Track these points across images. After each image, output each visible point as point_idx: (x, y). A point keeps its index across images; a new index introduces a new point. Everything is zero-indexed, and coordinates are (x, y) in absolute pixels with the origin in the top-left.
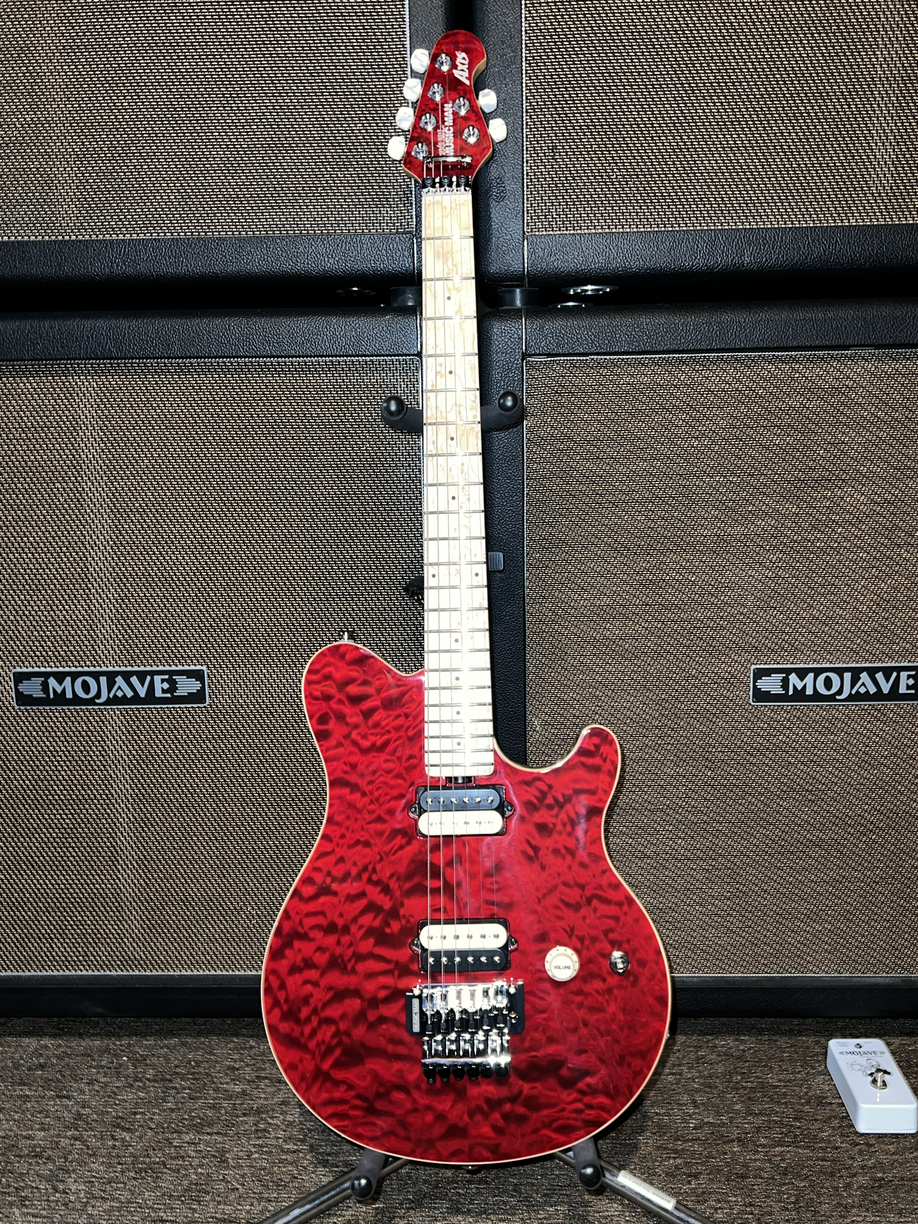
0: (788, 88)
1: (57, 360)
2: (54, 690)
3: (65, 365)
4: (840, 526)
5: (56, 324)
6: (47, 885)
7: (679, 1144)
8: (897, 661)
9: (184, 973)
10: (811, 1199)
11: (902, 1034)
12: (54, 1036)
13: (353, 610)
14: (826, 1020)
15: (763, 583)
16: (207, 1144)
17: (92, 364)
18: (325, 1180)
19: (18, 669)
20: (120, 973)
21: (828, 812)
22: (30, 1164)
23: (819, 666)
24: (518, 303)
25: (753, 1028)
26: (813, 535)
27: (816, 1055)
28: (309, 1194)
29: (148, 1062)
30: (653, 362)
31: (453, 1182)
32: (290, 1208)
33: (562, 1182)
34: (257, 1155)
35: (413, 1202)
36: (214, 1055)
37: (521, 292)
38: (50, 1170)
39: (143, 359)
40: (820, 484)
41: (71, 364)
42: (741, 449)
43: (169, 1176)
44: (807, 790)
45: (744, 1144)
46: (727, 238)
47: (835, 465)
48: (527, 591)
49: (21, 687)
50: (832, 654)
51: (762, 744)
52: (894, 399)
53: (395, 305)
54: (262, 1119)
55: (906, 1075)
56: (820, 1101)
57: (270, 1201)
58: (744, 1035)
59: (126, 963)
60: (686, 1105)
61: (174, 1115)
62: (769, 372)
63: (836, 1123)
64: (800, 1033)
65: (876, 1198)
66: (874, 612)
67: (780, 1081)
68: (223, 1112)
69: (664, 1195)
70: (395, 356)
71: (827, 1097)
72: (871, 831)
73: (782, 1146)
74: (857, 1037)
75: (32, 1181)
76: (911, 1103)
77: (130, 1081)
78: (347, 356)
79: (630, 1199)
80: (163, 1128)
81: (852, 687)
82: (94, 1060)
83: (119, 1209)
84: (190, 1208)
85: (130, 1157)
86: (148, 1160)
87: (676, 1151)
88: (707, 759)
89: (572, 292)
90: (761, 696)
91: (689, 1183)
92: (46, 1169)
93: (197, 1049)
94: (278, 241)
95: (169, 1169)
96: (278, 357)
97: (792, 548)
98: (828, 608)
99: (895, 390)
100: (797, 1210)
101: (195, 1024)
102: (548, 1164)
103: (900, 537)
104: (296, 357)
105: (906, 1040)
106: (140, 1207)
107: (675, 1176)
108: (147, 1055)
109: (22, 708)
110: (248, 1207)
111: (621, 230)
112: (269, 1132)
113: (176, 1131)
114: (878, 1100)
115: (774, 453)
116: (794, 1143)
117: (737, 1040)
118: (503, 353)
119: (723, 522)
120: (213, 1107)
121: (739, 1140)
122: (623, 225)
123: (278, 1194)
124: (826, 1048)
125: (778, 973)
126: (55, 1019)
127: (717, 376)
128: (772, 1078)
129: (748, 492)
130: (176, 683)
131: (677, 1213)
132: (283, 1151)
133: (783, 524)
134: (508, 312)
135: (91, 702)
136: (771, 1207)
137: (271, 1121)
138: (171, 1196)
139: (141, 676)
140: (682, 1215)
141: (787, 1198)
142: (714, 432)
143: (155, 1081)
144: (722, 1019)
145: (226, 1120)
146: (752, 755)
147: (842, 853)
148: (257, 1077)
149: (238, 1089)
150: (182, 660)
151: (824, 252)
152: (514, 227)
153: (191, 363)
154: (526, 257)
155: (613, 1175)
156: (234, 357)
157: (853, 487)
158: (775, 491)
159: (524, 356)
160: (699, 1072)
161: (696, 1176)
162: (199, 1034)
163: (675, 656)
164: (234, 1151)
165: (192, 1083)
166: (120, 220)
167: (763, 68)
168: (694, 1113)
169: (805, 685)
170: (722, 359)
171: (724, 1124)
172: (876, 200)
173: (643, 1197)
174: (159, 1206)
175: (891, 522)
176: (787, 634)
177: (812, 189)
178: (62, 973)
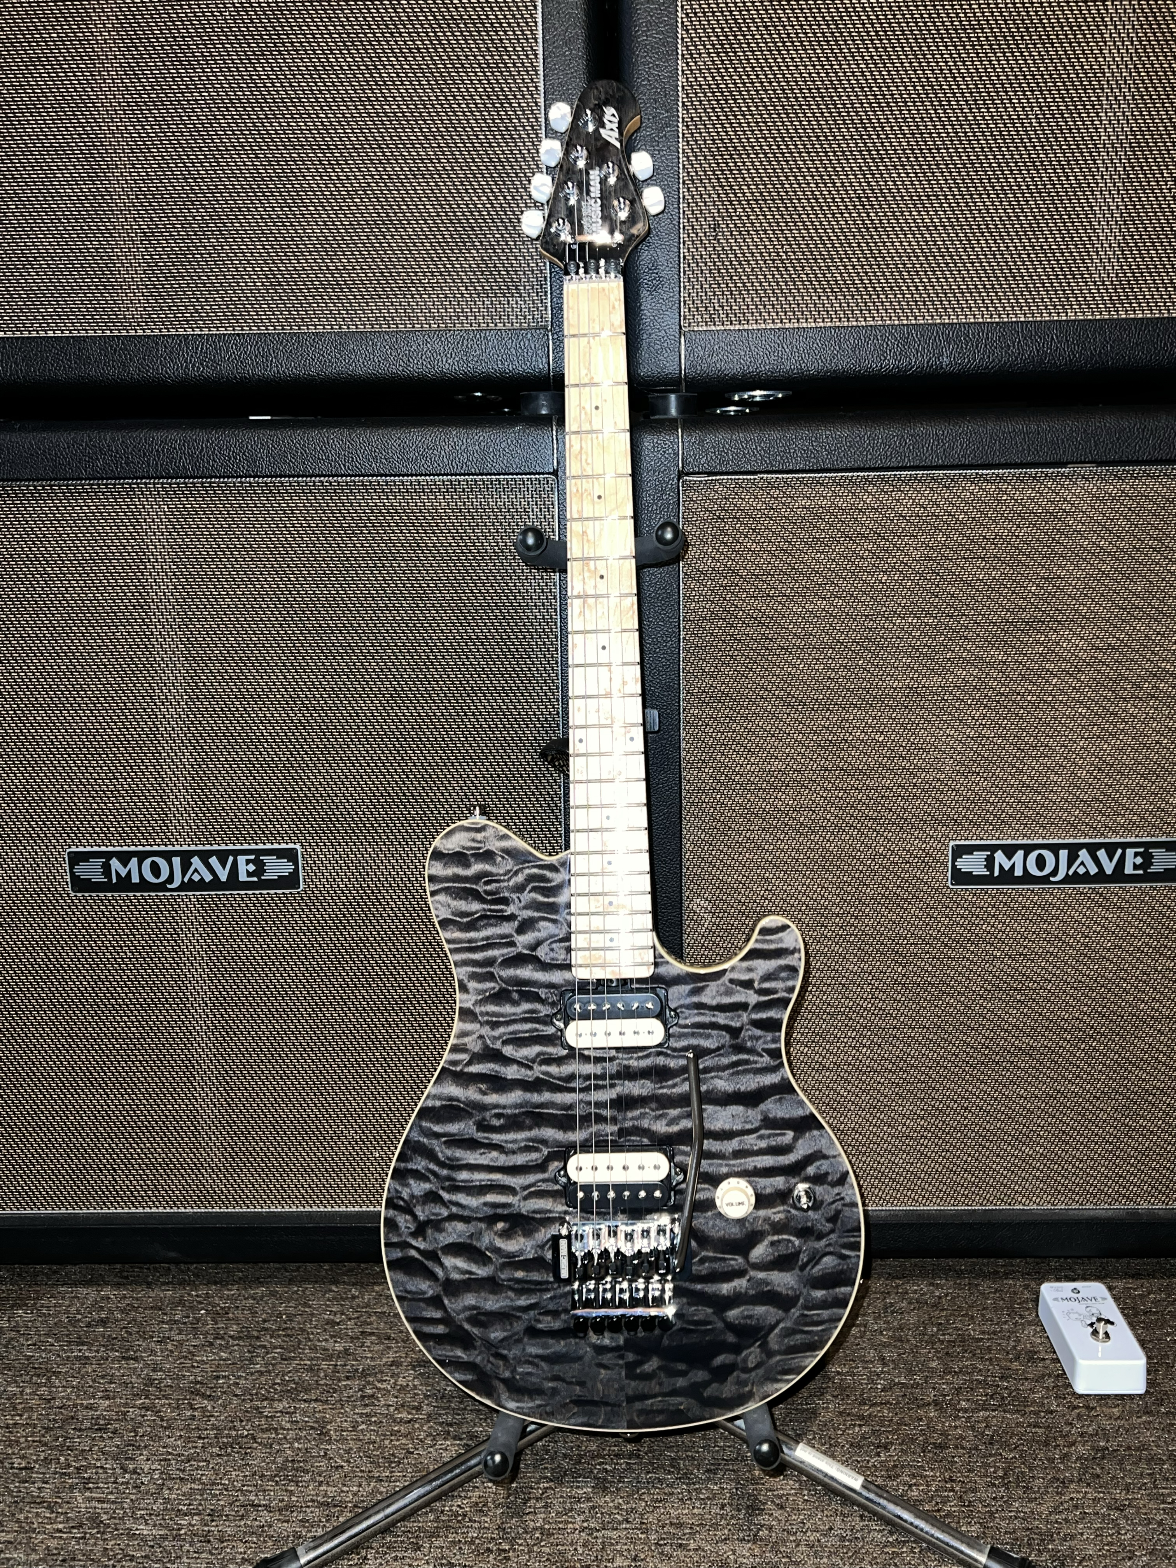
0: (995, 156)
1: (120, 479)
2: (117, 872)
3: (130, 484)
4: (1055, 676)
5: (119, 436)
6: (109, 1106)
7: (866, 1410)
8: (1121, 836)
9: (273, 1209)
10: (1022, 1473)
11: (1127, 1275)
12: (117, 1286)
13: (476, 777)
14: (1038, 1260)
15: (964, 744)
16: (304, 1413)
17: (162, 484)
18: (446, 1457)
19: (74, 849)
20: (196, 1210)
21: (1040, 1014)
22: (94, 1439)
23: (1030, 842)
24: (673, 412)
25: (950, 1270)
26: (1023, 686)
27: (1026, 1301)
28: (429, 1473)
29: (231, 1315)
30: (834, 481)
31: (599, 1456)
32: (407, 1489)
33: (729, 1454)
34: (363, 1426)
35: (551, 1480)
36: (310, 1307)
37: (678, 399)
38: (118, 1446)
39: (224, 477)
40: (1031, 626)
41: (137, 484)
42: (938, 586)
43: (259, 1452)
44: (1016, 989)
45: (942, 1408)
46: (922, 336)
47: (1049, 603)
48: (683, 754)
49: (77, 870)
50: (1045, 828)
51: (962, 935)
52: (1120, 526)
53: (527, 413)
54: (369, 1383)
55: (1132, 1326)
56: (1031, 1356)
57: (381, 1480)
58: (941, 1278)
59: (204, 1197)
60: (872, 1362)
61: (263, 1379)
62: (972, 493)
63: (1050, 1382)
64: (1006, 1275)
65: (1098, 1471)
66: (1095, 777)
67: (983, 1333)
68: (322, 1375)
69: (847, 1470)
70: (526, 474)
71: (1039, 1352)
72: (1091, 1037)
73: (986, 1410)
74: (1074, 1280)
75: (97, 1460)
76: (1139, 1359)
77: (210, 1338)
78: (469, 475)
79: (810, 1476)
80: (251, 1395)
81: (1069, 867)
82: (166, 1314)
83: (202, 1492)
84: (286, 1490)
85: (212, 1429)
86: (234, 1433)
87: (862, 1418)
88: (897, 952)
89: (736, 398)
90: (960, 877)
91: (878, 1454)
92: (112, 1445)
93: (290, 1299)
94: (387, 337)
95: (260, 1444)
96: (386, 476)
97: (998, 702)
98: (1041, 773)
99: (1121, 515)
100: (1006, 1486)
101: (286, 1270)
102: (711, 1434)
103: (1126, 689)
104: (408, 475)
105: (1131, 1284)
106: (227, 1490)
107: (860, 1447)
108: (229, 1308)
109: (79, 895)
110: (355, 1488)
111: (796, 325)
112: (377, 1399)
113: (266, 1399)
114: (1100, 1355)
115: (977, 590)
116: (1002, 1407)
117: (932, 1284)
118: (655, 471)
119: (916, 671)
120: (310, 1369)
121: (936, 1403)
122: (798, 319)
123: (391, 1472)
124: (1037, 1293)
125: (981, 1205)
126: (118, 1266)
127: (910, 498)
128: (973, 1330)
129: (946, 636)
130: (264, 864)
131: (865, 1493)
132: (394, 1421)
133: (987, 674)
134: (661, 422)
135: (162, 887)
136: (976, 1482)
137: (379, 1385)
138: (263, 1476)
139: (222, 856)
140: (872, 1496)
141: (995, 1472)
142: (906, 564)
143: (240, 1338)
144: (913, 1260)
145: (326, 1385)
146: (950, 947)
147: (1056, 1063)
148: (362, 1333)
149: (338, 1347)
150: (272, 837)
151: (1038, 351)
152: (670, 321)
153: (282, 483)
154: (683, 357)
155: (790, 1449)
156: (333, 476)
157: (1071, 630)
158: (978, 635)
159: (681, 475)
160: (888, 1322)
161: (886, 1447)
162: (291, 1281)
163: (859, 830)
164: (337, 1423)
165: (283, 1341)
166: (197, 311)
167: (966, 133)
168: (882, 1372)
169: (1014, 865)
170: (916, 479)
171: (918, 1384)
172: (1098, 289)
173: (826, 1475)
174: (250, 1488)
175: (1116, 671)
176: (992, 804)
177: (1023, 276)
178: (126, 1210)
